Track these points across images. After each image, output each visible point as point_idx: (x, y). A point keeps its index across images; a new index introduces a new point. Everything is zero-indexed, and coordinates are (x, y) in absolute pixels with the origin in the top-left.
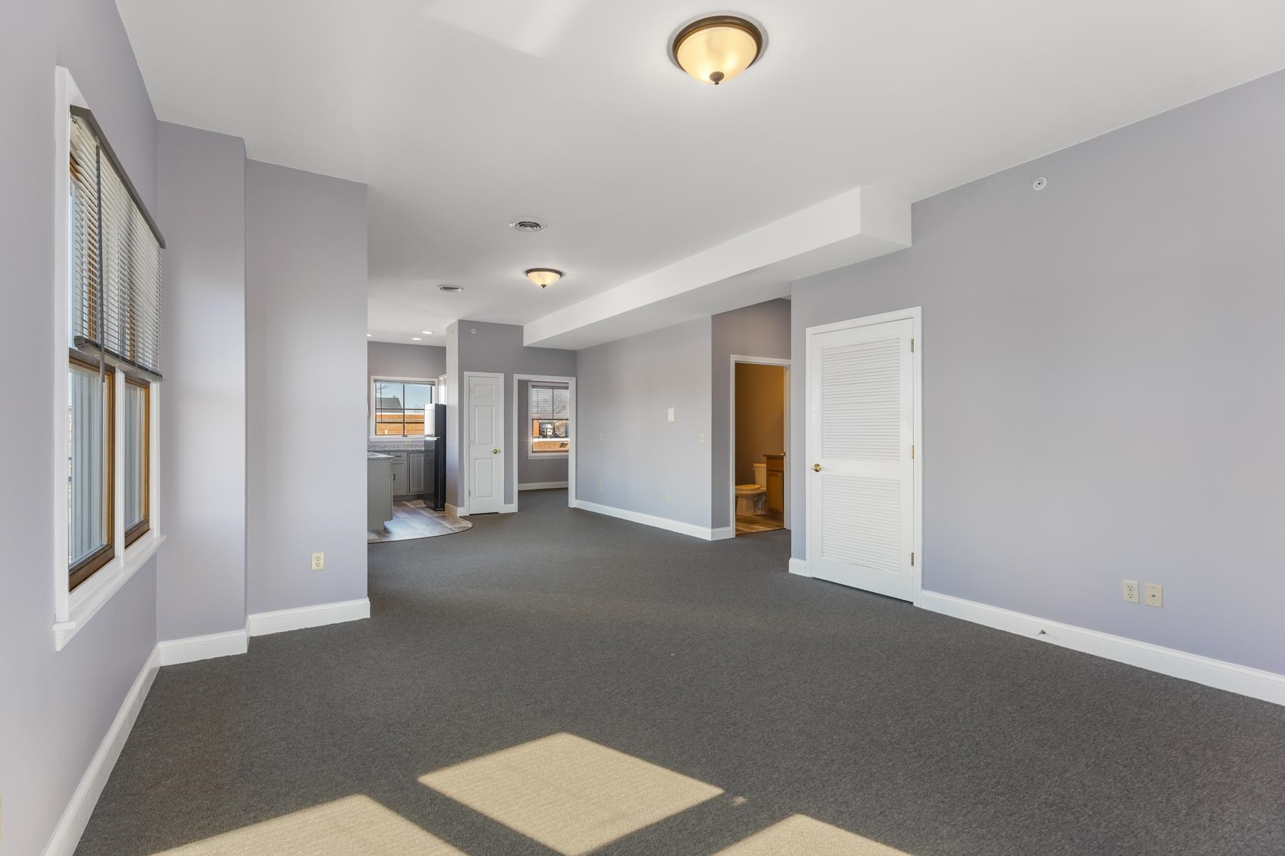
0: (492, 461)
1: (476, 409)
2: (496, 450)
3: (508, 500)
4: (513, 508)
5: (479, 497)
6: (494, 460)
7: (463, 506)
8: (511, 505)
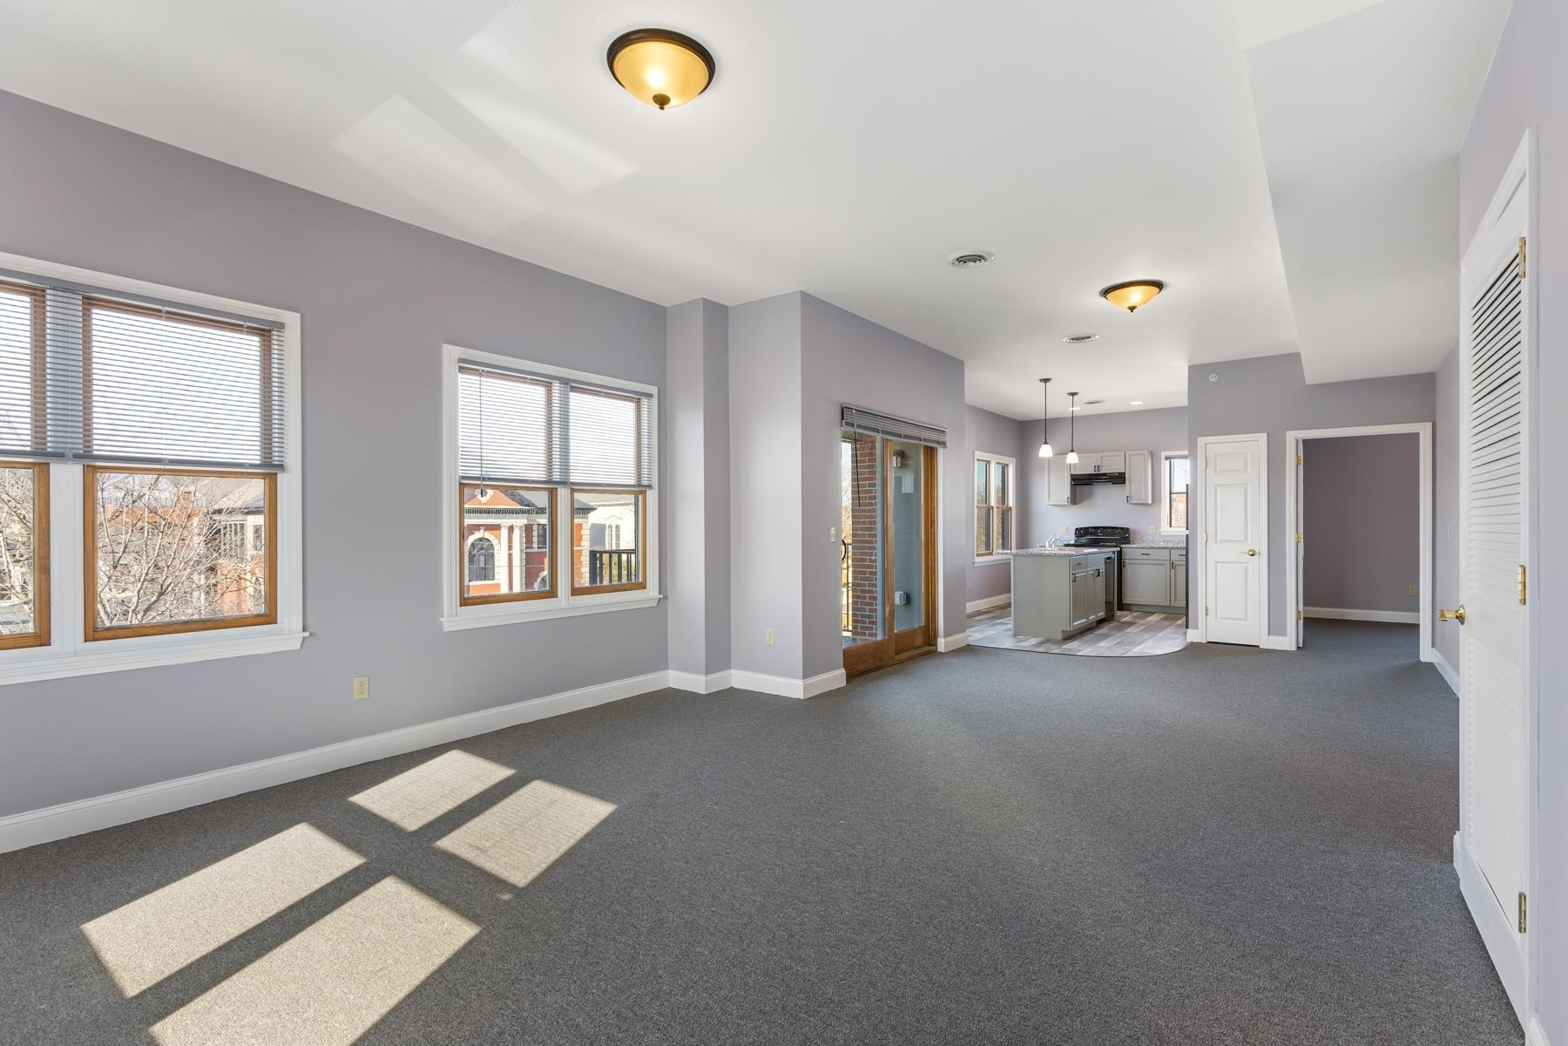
0: (1246, 568)
1: (1218, 489)
2: (1253, 551)
3: (1275, 627)
4: (1288, 641)
5: (1221, 618)
6: (1249, 565)
7: (1197, 628)
8: (1283, 638)
